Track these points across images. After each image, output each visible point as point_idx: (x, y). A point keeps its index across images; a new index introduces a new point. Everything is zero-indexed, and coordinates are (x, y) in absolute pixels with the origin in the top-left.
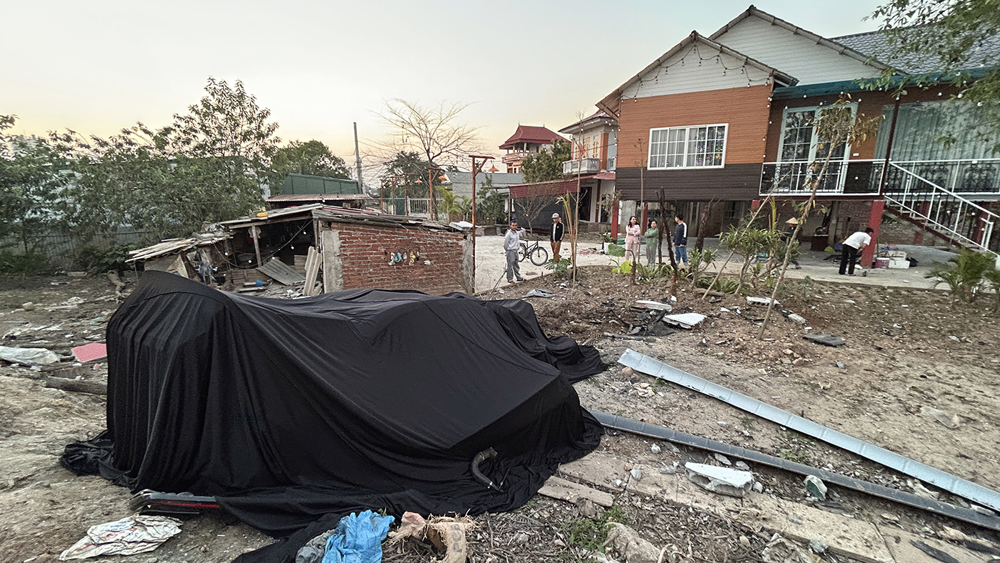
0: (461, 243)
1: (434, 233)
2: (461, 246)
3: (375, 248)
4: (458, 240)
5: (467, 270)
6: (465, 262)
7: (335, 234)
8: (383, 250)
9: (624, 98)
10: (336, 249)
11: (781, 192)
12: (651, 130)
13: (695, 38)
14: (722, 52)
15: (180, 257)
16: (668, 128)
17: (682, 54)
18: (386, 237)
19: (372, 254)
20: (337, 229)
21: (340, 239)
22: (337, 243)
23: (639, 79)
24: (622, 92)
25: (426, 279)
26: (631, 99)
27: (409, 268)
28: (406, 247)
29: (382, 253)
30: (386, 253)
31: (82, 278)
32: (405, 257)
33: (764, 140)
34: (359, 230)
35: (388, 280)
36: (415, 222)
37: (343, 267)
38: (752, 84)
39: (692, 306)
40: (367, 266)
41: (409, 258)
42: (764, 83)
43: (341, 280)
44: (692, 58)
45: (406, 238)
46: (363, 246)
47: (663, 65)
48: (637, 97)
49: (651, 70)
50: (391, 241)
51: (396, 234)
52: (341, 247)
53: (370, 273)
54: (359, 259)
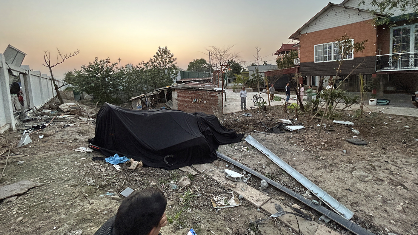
0: (217, 95)
1: (208, 92)
2: (217, 97)
3: (188, 97)
4: (216, 94)
5: (220, 105)
6: (219, 102)
7: (176, 93)
8: (190, 98)
9: (301, 34)
10: (176, 97)
11: (389, 69)
12: (315, 46)
13: (331, 6)
14: (346, 8)
15: (140, 99)
16: (323, 44)
17: (327, 12)
18: (191, 93)
19: (187, 99)
20: (176, 91)
21: (177, 94)
22: (176, 96)
23: (307, 25)
24: (300, 32)
25: (205, 108)
26: (305, 34)
27: (199, 104)
28: (197, 97)
29: (190, 99)
30: (191, 99)
31: (127, 105)
32: (198, 100)
33: (375, 44)
34: (183, 91)
35: (192, 107)
36: (201, 88)
37: (178, 103)
38: (364, 20)
39: (304, 123)
40: (185, 103)
41: (199, 100)
42: (371, 18)
43: (177, 107)
44: (331, 14)
45: (198, 94)
46: (184, 96)
47: (318, 18)
48: (307, 33)
49: (312, 21)
50: (193, 95)
51: (194, 92)
52: (178, 96)
53: (186, 105)
54: (183, 100)
